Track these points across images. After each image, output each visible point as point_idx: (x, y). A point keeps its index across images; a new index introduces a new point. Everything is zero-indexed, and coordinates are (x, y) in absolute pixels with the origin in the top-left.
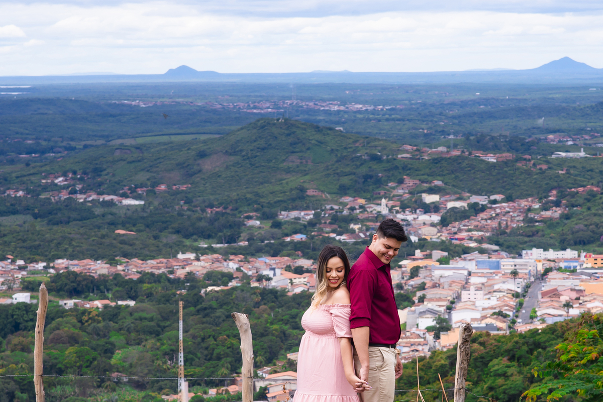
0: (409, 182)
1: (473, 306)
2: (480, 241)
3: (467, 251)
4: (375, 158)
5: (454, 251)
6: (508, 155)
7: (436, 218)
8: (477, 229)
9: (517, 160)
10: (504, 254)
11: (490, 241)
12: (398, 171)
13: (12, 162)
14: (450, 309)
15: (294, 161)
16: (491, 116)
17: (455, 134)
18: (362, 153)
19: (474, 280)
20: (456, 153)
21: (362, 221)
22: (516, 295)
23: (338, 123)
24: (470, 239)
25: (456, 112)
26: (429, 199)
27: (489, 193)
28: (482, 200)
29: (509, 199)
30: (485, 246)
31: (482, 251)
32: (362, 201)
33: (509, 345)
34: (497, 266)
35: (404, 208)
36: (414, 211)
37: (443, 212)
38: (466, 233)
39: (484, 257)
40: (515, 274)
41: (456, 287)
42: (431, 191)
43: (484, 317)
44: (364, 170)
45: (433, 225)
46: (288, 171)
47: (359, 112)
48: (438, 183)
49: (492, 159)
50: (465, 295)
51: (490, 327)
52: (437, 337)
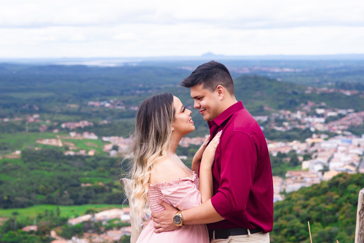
0: (311, 104)
1: (340, 160)
2: (343, 130)
3: (337, 135)
4: (295, 93)
5: (331, 135)
6: (355, 92)
7: (322, 120)
8: (342, 125)
9: (360, 94)
10: (354, 136)
11: (348, 130)
12: (305, 99)
13: (133, 94)
14: (329, 161)
15: (258, 94)
16: (348, 74)
17: (332, 82)
18: (289, 91)
19: (340, 148)
20: (332, 91)
21: (289, 121)
22: (359, 155)
23: (279, 77)
24: (339, 129)
25: (332, 72)
26: (320, 111)
27: (347, 108)
28: (343, 112)
29: (356, 111)
30: (346, 133)
31: (344, 135)
32: (289, 112)
33: (356, 179)
34: (350, 142)
35: (308, 115)
36: (312, 116)
37: (326, 117)
38: (336, 127)
39: (345, 138)
40: (359, 146)
41: (332, 152)
42: (321, 107)
43: (344, 165)
44: (290, 98)
45: (321, 123)
46: (256, 99)
47: (288, 72)
48: (323, 104)
49: (348, 93)
50: (336, 155)
51: (347, 170)
52: (323, 174)
